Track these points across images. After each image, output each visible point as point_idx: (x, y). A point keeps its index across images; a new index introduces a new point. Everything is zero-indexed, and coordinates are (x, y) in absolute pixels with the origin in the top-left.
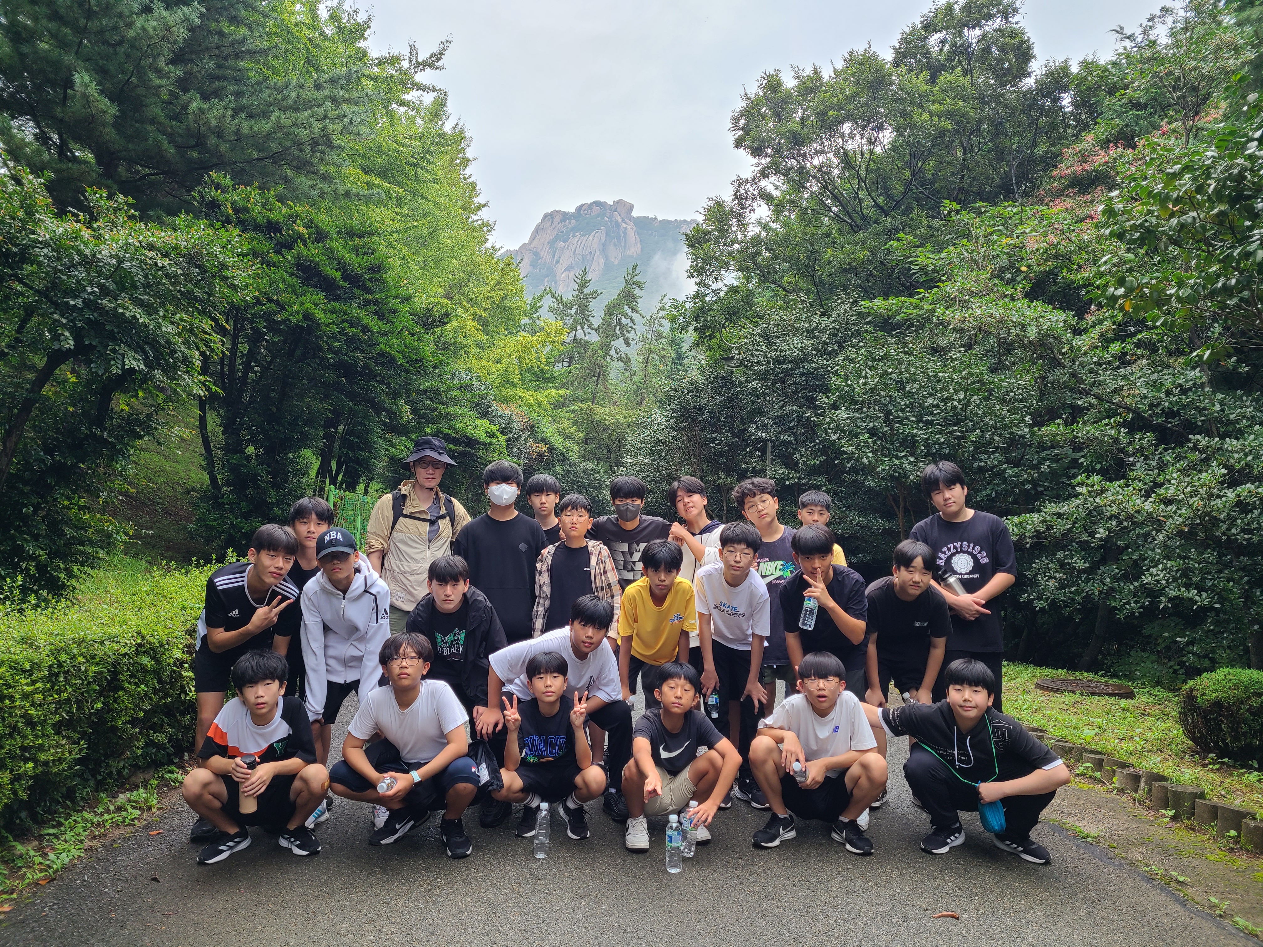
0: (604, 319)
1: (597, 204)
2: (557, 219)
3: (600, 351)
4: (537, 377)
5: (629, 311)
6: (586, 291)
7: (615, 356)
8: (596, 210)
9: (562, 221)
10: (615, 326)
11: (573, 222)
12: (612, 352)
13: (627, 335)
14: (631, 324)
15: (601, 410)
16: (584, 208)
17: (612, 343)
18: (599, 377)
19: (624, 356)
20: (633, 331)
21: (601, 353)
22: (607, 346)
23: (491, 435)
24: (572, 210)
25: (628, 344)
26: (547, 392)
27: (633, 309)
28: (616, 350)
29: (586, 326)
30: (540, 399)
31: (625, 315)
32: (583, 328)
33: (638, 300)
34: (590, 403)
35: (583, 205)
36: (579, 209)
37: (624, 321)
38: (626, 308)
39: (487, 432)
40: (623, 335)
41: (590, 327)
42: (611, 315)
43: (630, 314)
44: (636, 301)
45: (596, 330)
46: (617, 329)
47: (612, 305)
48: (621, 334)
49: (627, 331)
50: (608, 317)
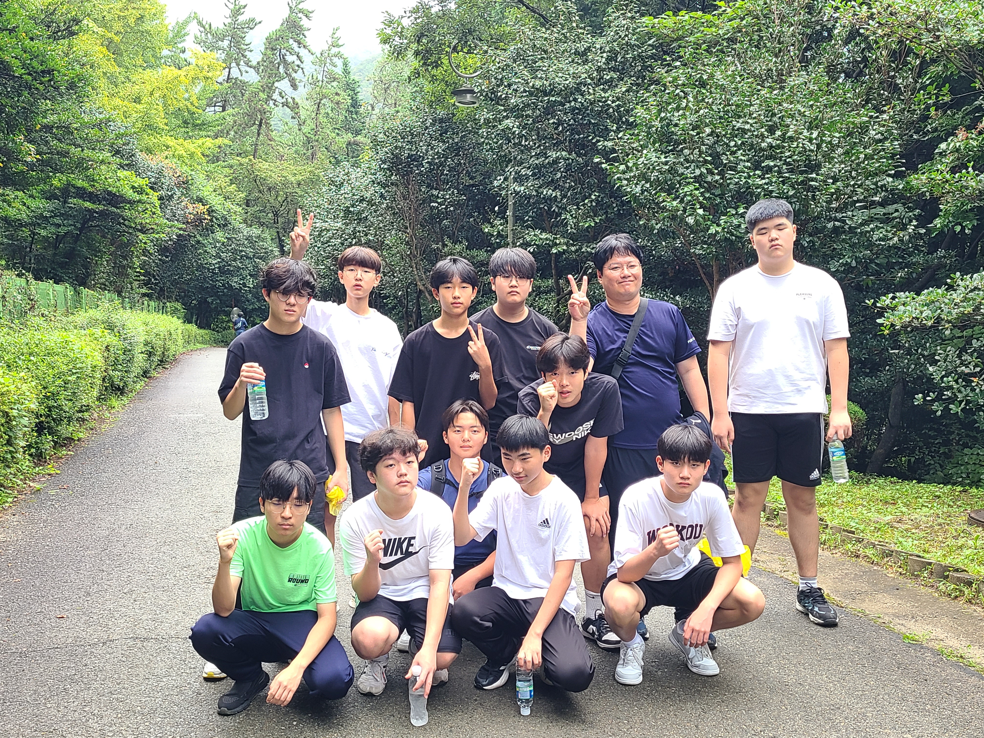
0: (264, 55)
3: (261, 94)
4: (185, 122)
5: (295, 45)
6: (241, 18)
7: (280, 100)
10: (279, 64)
12: (276, 96)
13: (294, 75)
14: (298, 62)
15: (266, 165)
17: (276, 84)
18: (260, 125)
19: (290, 100)
20: (300, 70)
21: (263, 96)
22: (270, 88)
23: (140, 191)
25: (294, 86)
26: (200, 142)
27: (299, 43)
28: (280, 93)
29: (242, 63)
30: (193, 150)
31: (291, 51)
32: (238, 65)
33: (306, 33)
34: (252, 157)
37: (290, 58)
38: (291, 41)
39: (133, 187)
40: (289, 75)
41: (247, 64)
42: (273, 49)
43: (297, 49)
44: (303, 34)
45: (254, 68)
46: (281, 67)
47: (274, 37)
48: (286, 73)
49: (293, 70)
50: (269, 52)
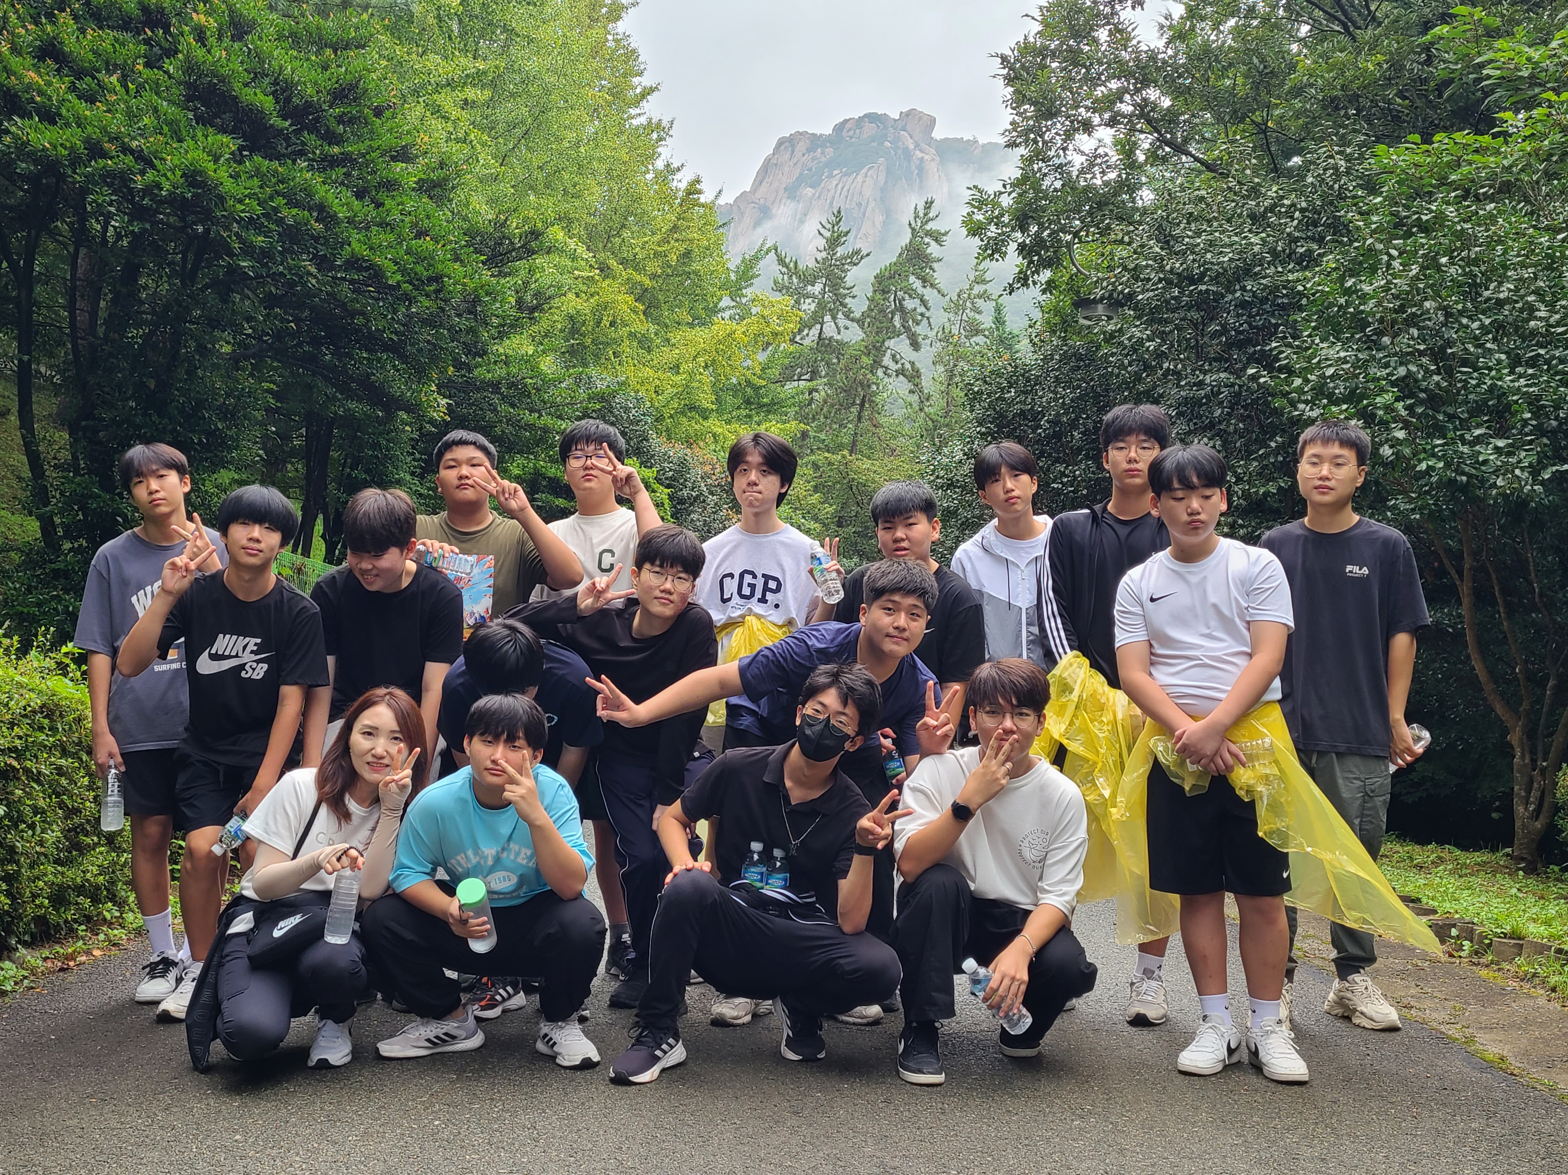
0: (871, 300)
1: (872, 118)
2: (801, 147)
3: (864, 359)
4: (747, 400)
5: (917, 284)
6: (840, 251)
7: (893, 366)
8: (869, 129)
9: (809, 150)
10: (893, 313)
11: (830, 151)
12: (887, 360)
13: (915, 329)
14: (922, 309)
15: (865, 464)
16: (848, 126)
17: (887, 344)
18: (862, 405)
19: (908, 366)
20: (925, 321)
21: (866, 361)
22: (878, 349)
24: (828, 131)
25: (915, 345)
27: (924, 280)
28: (894, 356)
29: (840, 315)
31: (911, 293)
32: (834, 318)
33: (935, 265)
34: (846, 452)
35: (846, 121)
36: (840, 128)
37: (910, 304)
38: (912, 279)
40: (907, 329)
41: (847, 316)
42: (884, 292)
43: (920, 290)
44: (931, 268)
45: (858, 321)
46: (897, 318)
47: (887, 274)
48: (904, 327)
49: (913, 321)
50: (878, 296)
